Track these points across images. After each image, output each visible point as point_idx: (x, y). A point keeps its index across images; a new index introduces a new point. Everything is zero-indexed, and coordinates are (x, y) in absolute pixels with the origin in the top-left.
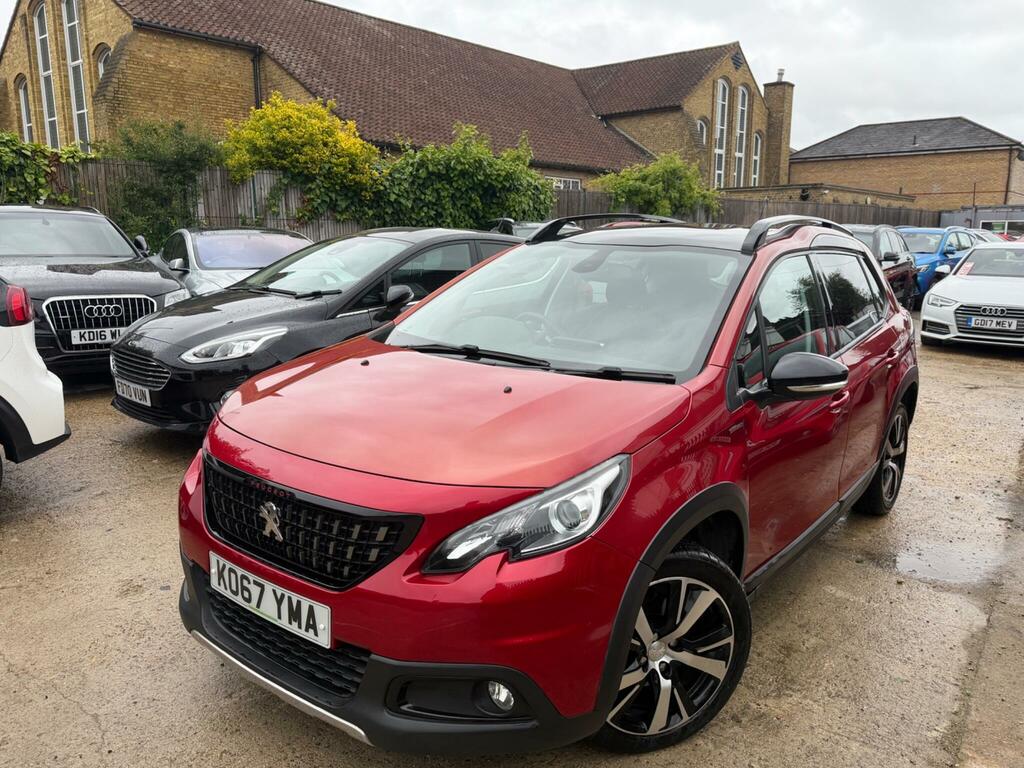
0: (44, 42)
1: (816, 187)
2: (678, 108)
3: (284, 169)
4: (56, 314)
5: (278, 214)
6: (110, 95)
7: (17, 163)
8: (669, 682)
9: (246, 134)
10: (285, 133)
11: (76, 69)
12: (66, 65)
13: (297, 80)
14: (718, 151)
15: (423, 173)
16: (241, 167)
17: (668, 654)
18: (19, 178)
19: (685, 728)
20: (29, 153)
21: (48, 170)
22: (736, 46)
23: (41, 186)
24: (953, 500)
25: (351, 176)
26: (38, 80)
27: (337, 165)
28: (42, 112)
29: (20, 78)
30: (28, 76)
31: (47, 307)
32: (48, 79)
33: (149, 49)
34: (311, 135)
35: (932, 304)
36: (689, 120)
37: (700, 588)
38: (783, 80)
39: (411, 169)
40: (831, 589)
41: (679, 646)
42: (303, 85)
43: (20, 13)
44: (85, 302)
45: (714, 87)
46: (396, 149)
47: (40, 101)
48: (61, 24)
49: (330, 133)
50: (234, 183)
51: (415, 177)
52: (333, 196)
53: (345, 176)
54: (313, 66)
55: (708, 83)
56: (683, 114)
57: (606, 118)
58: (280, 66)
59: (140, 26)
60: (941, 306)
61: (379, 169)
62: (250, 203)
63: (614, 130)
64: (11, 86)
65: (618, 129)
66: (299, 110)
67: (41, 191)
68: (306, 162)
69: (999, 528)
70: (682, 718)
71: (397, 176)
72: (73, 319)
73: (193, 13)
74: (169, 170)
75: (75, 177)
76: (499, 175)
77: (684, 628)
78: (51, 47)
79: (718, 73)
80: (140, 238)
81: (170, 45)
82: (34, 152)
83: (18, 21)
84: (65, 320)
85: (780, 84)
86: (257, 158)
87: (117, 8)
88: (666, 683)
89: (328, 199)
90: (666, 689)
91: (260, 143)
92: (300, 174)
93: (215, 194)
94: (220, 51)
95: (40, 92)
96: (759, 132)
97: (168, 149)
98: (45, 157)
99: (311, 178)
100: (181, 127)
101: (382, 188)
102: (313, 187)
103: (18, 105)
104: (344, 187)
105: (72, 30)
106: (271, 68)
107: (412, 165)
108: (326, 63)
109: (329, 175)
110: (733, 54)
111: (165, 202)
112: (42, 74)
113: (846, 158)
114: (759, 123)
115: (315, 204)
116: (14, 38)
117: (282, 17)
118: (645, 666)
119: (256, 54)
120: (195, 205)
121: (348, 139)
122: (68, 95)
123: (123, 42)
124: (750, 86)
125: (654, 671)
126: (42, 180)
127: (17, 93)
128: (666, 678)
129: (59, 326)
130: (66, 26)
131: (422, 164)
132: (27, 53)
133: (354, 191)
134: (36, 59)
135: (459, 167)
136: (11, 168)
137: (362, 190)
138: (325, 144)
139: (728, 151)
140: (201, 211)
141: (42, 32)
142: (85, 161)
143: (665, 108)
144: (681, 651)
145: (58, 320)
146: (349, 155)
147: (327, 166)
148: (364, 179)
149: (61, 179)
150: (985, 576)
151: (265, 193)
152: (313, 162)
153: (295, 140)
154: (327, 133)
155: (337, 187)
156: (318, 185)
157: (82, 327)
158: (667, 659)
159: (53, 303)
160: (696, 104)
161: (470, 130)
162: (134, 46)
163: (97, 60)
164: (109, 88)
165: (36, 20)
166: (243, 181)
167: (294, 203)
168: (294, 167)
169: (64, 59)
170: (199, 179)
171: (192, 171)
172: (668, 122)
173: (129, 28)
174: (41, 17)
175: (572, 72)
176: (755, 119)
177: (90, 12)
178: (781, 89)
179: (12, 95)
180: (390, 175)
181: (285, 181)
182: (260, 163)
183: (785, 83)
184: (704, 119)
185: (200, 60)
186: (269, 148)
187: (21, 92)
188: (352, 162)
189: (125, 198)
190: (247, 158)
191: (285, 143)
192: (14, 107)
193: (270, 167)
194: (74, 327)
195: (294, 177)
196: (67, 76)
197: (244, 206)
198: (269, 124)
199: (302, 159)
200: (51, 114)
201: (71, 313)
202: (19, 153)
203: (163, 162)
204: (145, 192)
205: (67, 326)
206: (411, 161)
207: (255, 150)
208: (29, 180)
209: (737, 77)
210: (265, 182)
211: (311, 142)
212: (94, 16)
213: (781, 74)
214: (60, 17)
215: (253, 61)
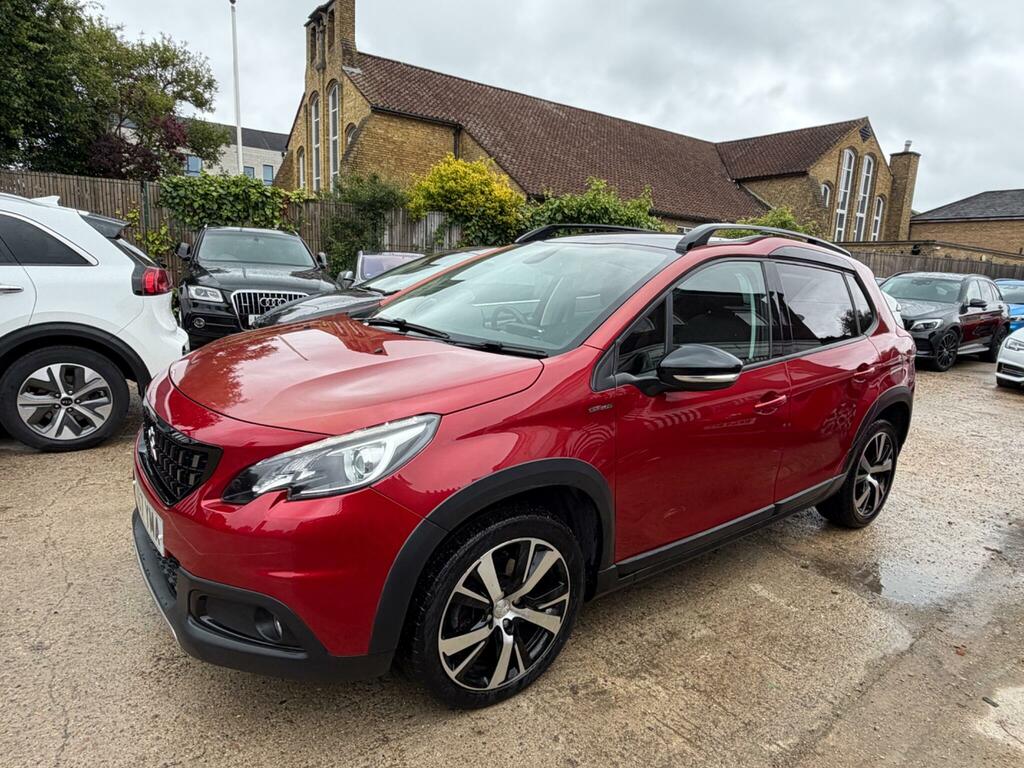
0: (317, 123)
1: (927, 243)
2: (804, 174)
3: (450, 211)
4: (240, 302)
5: (442, 245)
6: (351, 159)
7: (260, 200)
8: (512, 637)
9: (425, 184)
10: (452, 184)
11: (335, 142)
12: (328, 140)
13: (484, 149)
14: (839, 211)
15: (559, 217)
16: (418, 209)
17: (512, 610)
18: (261, 212)
19: (521, 681)
20: (269, 194)
21: (281, 206)
22: (865, 120)
23: (276, 218)
24: (944, 524)
25: (499, 217)
26: (311, 151)
27: (489, 209)
28: (312, 173)
29: (301, 150)
30: (305, 148)
31: (235, 297)
32: (317, 149)
33: (381, 127)
34: (472, 185)
35: (1010, 348)
36: (814, 184)
37: (545, 549)
38: (911, 150)
39: (549, 213)
40: (757, 588)
41: (522, 603)
42: (488, 152)
43: (304, 103)
44: (261, 295)
45: (841, 155)
46: (541, 199)
47: (311, 165)
48: (328, 111)
49: (487, 183)
50: (413, 221)
51: (552, 219)
52: (485, 232)
53: (495, 217)
54: (499, 138)
55: (836, 152)
56: (809, 179)
57: (739, 181)
58: (473, 138)
59: (376, 110)
60: (1018, 349)
61: (524, 212)
62: (422, 236)
63: (746, 192)
64: (295, 155)
65: (749, 190)
66: (466, 167)
67: (275, 221)
68: (466, 206)
69: (982, 557)
70: (519, 671)
71: (538, 218)
72: (251, 307)
73: (415, 100)
74: (365, 209)
75: (300, 212)
76: (621, 220)
77: (529, 586)
78: (321, 127)
79: (846, 144)
80: (322, 254)
81: (396, 124)
82: (273, 194)
83: (302, 109)
84: (246, 307)
85: (906, 154)
86: (430, 202)
87: (362, 98)
88: (508, 639)
89: (481, 235)
90: (508, 645)
91: (433, 190)
92: (462, 215)
93: (398, 228)
94: (431, 127)
95: (311, 160)
96: (882, 196)
97: (365, 194)
98: (281, 197)
99: (469, 219)
100: (375, 177)
101: (523, 227)
102: (470, 225)
103: (299, 168)
104: (494, 226)
105: (334, 113)
106: (467, 140)
107: (551, 210)
108: (509, 137)
109: (483, 216)
110: (864, 129)
111: (360, 233)
112: (314, 146)
113: (969, 221)
114: (883, 187)
115: (470, 238)
116: (299, 121)
117: (482, 103)
118: (491, 623)
119: (458, 130)
120: (382, 235)
121: (503, 188)
122: (328, 161)
123: (364, 121)
124: (876, 157)
125: (498, 628)
126: (277, 214)
127: (298, 160)
128: (509, 634)
129: (241, 311)
130: (331, 111)
131: (560, 209)
132: (305, 132)
133: (502, 229)
134: (311, 135)
135: (588, 212)
136: (256, 204)
137: (508, 228)
138: (483, 193)
139: (850, 211)
140: (386, 240)
141: (317, 116)
142: (307, 201)
143: (793, 173)
144: (524, 608)
145: (241, 306)
146: (500, 201)
147: (482, 210)
148: (510, 220)
149: (290, 213)
150: (936, 601)
151: (434, 229)
152: (472, 205)
153: (459, 188)
154: (485, 184)
155: (489, 226)
156: (474, 225)
157: (257, 313)
158: (510, 616)
159: (239, 295)
160: (822, 171)
161: (601, 184)
162: (370, 125)
163: (347, 136)
164: (352, 155)
165: (313, 108)
166: (418, 220)
167: (456, 236)
168: (457, 209)
169: (328, 135)
170: (387, 217)
171: (380, 211)
172: (795, 186)
173: (368, 111)
174: (317, 106)
175: (716, 145)
176: (879, 184)
177: (345, 101)
178: (906, 160)
179: (295, 161)
180: (532, 217)
181: (450, 220)
182: (432, 206)
183: (911, 153)
184: (828, 183)
185: (417, 134)
186: (439, 194)
187: (301, 159)
188: (502, 207)
189: (333, 229)
190: (422, 201)
191: (451, 191)
192: (296, 170)
193: (440, 209)
194: (252, 313)
195: (457, 218)
196: (328, 148)
197: (419, 238)
198: (441, 176)
199: (463, 203)
200: (318, 175)
201: (250, 302)
202: (262, 194)
203: (359, 203)
204: (346, 225)
205: (246, 311)
206: (550, 207)
207: (430, 196)
208: (268, 213)
209: (863, 147)
210: (435, 221)
211: (472, 191)
212: (348, 104)
213: (908, 145)
214: (328, 105)
215: (454, 135)
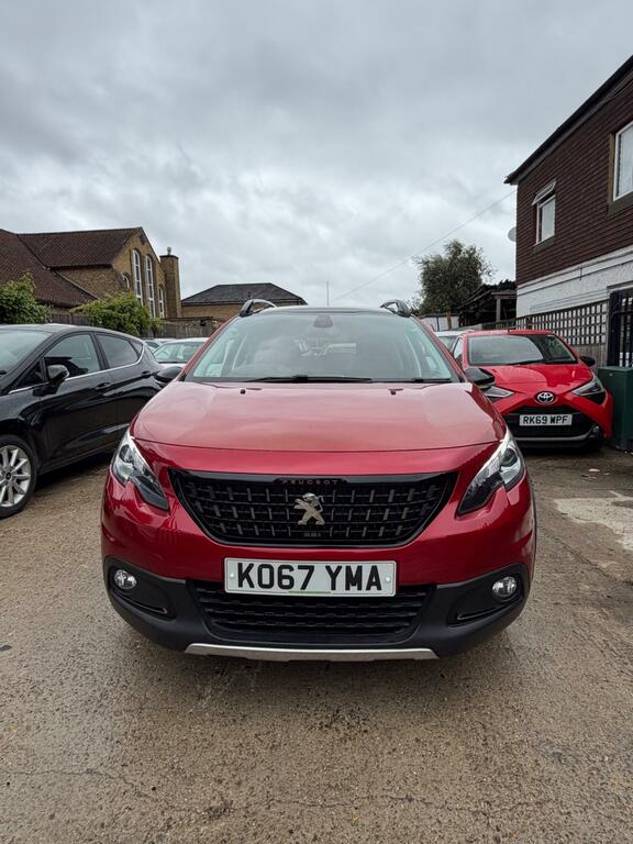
1: (209, 319)
2: (109, 266)
14: (138, 296)
22: (141, 229)
36: (117, 275)
38: (172, 254)
45: (131, 254)
55: (127, 252)
56: (113, 271)
57: (53, 269)
63: (63, 279)
65: (65, 278)
76: (8, 300)
79: (131, 246)
85: (169, 256)
96: (161, 285)
110: (138, 234)
113: (213, 304)
114: (160, 280)
124: (152, 255)
139: (144, 297)
143: (100, 265)
160: (120, 265)
172: (103, 275)
175: (17, 235)
176: (158, 277)
178: (170, 261)
183: (173, 256)
184: (126, 274)
209: (143, 249)
213: (169, 250)
